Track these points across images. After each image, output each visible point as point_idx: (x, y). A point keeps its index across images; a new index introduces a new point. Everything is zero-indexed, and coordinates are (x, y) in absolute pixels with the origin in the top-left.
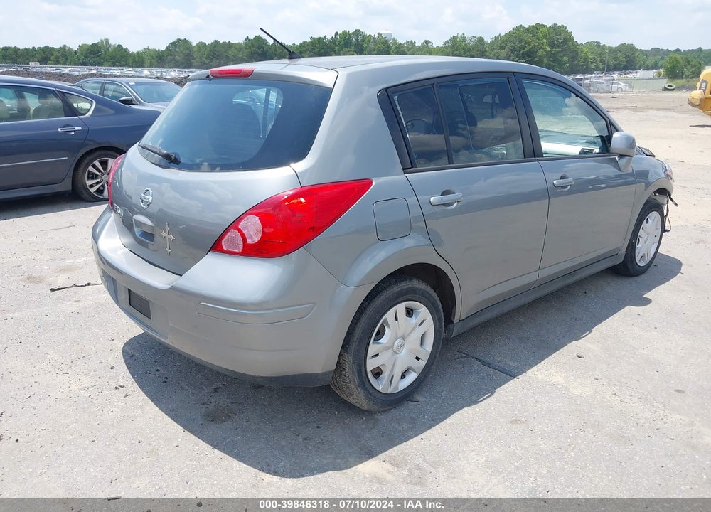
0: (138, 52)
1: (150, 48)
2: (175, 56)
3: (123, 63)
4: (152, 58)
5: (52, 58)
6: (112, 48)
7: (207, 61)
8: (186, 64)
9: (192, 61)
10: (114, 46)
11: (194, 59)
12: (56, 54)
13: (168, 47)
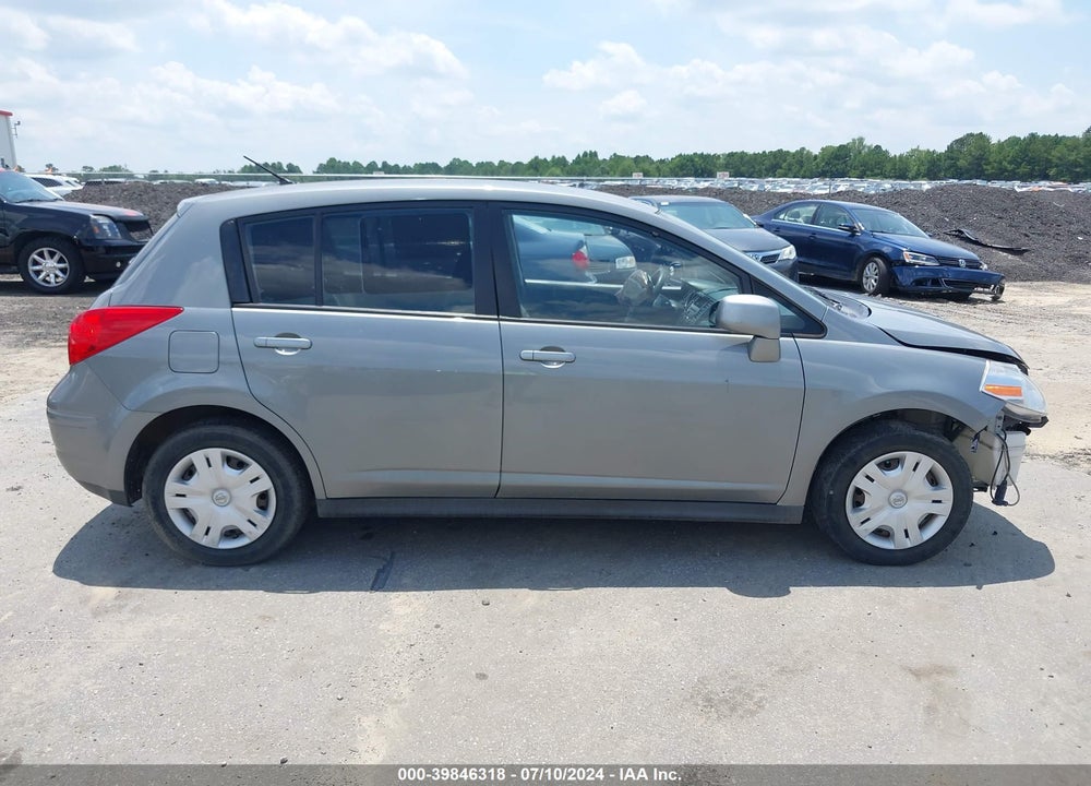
0: (901, 156)
1: (921, 149)
2: (958, 159)
3: (877, 171)
4: (922, 163)
5: (784, 165)
6: (866, 150)
7: (1010, 167)
8: (973, 172)
9: (985, 167)
10: (869, 147)
11: (989, 163)
12: (789, 159)
13: (950, 148)
